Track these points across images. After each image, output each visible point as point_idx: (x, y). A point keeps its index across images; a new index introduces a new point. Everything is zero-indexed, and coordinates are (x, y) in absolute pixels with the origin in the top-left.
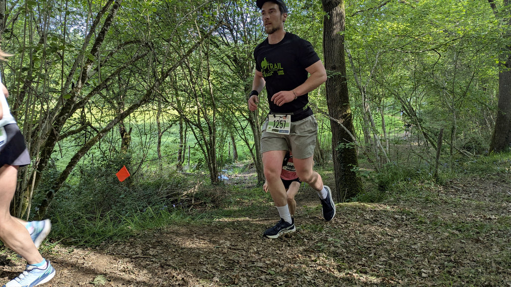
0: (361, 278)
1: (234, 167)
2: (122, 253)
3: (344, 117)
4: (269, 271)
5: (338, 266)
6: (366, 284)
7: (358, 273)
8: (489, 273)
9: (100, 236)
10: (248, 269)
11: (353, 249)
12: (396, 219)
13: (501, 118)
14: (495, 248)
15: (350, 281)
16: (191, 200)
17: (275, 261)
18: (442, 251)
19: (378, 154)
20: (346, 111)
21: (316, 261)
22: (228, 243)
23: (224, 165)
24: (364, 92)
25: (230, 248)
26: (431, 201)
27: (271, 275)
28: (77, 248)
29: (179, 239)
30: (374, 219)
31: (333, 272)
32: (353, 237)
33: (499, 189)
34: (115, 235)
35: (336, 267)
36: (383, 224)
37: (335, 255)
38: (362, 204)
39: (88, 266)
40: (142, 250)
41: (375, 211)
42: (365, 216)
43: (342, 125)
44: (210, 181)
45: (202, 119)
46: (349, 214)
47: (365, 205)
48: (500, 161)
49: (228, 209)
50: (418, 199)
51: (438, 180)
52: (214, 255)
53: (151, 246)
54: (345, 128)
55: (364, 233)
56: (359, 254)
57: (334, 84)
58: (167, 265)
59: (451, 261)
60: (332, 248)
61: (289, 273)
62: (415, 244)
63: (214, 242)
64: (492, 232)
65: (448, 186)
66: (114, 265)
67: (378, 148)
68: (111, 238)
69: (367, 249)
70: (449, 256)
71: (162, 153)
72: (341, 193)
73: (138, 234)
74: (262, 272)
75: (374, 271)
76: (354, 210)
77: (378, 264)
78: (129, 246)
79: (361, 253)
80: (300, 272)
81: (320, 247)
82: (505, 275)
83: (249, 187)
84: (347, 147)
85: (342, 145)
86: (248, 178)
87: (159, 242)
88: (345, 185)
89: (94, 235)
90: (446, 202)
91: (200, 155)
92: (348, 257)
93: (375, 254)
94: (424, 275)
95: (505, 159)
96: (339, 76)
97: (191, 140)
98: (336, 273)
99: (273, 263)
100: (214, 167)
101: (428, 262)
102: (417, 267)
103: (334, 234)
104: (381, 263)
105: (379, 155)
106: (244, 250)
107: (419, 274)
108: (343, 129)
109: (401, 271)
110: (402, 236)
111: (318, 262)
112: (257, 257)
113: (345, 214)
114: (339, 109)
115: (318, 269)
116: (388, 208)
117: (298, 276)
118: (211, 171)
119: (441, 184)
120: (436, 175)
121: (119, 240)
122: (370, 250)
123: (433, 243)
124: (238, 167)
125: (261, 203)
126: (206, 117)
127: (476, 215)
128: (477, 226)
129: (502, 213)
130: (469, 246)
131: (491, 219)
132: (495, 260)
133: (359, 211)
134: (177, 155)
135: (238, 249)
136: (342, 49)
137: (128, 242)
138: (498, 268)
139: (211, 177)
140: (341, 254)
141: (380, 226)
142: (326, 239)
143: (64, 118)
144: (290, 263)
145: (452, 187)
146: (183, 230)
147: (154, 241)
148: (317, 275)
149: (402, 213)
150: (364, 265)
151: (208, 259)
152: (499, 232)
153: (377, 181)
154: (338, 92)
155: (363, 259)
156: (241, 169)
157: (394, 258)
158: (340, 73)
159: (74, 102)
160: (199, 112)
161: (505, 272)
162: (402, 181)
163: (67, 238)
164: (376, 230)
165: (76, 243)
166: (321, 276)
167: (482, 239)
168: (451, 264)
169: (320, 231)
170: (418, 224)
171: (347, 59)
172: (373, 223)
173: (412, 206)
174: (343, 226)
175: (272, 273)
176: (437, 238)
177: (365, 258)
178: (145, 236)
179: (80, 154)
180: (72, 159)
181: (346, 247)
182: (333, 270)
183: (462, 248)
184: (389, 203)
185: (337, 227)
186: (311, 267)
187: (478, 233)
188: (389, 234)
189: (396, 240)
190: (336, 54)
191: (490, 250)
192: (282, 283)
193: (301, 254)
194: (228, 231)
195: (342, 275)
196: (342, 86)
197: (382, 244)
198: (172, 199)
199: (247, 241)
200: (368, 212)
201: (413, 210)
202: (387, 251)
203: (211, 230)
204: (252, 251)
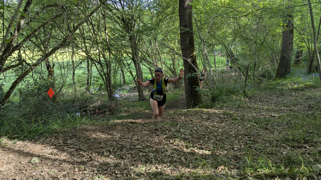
0: (200, 152)
1: (124, 89)
2: (50, 143)
3: (192, 57)
4: (145, 150)
5: (186, 146)
6: (202, 155)
7: (198, 149)
8: (272, 147)
9: (34, 133)
10: (132, 150)
11: (195, 136)
12: (221, 118)
13: (283, 59)
14: (276, 133)
15: (193, 154)
16: (96, 110)
17: (149, 144)
18: (246, 135)
19: (211, 79)
20: (192, 54)
21: (173, 143)
22: (119, 135)
23: (117, 88)
24: (204, 42)
25: (120, 138)
26: (241, 107)
27: (146, 153)
28: (19, 140)
29: (87, 133)
30: (208, 118)
31: (183, 149)
32: (195, 129)
33: (280, 99)
34: (45, 132)
35: (185, 146)
36: (213, 121)
37: (185, 139)
38: (201, 109)
39: (27, 151)
40: (63, 141)
41: (209, 113)
42: (203, 116)
43: (190, 62)
44: (107, 98)
45: (102, 59)
46: (193, 115)
47: (203, 110)
48: (281, 84)
49: (120, 115)
50: (234, 106)
51: (246, 95)
52: (110, 142)
53: (69, 138)
54: (192, 64)
55: (202, 127)
56: (199, 139)
57: (185, 36)
58: (80, 149)
59: (251, 140)
60: (183, 136)
61: (156, 151)
62: (231, 131)
63: (111, 134)
64: (275, 124)
65: (251, 98)
66: (45, 151)
67: (212, 76)
68: (42, 134)
69: (204, 135)
70: (250, 138)
71: (76, 81)
72: (189, 104)
73: (60, 131)
74: (140, 151)
75: (207, 148)
76: (197, 113)
77: (210, 144)
78: (54, 139)
79: (200, 138)
80: (163, 150)
81: (175, 135)
82: (281, 147)
83: (133, 102)
84: (193, 76)
85: (190, 75)
86: (132, 96)
87: (74, 136)
88: (191, 99)
89: (30, 132)
90: (250, 107)
91: (101, 81)
92: (192, 141)
93: (208, 138)
94: (235, 149)
95: (284, 82)
96: (189, 31)
97: (95, 72)
98: (185, 150)
99: (147, 146)
100: (110, 89)
101: (238, 141)
102: (232, 144)
103: (184, 127)
104: (211, 143)
105: (212, 81)
106: (129, 138)
107: (233, 148)
108: (191, 65)
109: (223, 147)
110: (224, 128)
111: (174, 144)
112: (137, 143)
113: (191, 116)
114: (188, 52)
115: (174, 148)
116: (217, 111)
117: (162, 153)
118: (108, 92)
119: (247, 97)
120: (244, 92)
121: (47, 135)
122: (205, 136)
123: (241, 131)
124: (126, 89)
125: (140, 111)
126: (104, 57)
127: (266, 114)
128: (266, 120)
129: (281, 113)
130: (262, 132)
131: (275, 116)
132: (276, 139)
133: (200, 114)
134: (86, 82)
135: (125, 138)
136: (190, 14)
137: (53, 136)
138: (277, 144)
139: (109, 95)
140: (188, 139)
141: (211, 122)
142: (179, 131)
143: (6, 56)
144: (158, 145)
145: (253, 99)
146: (90, 128)
147: (71, 135)
148: (173, 151)
149: (224, 114)
150: (201, 145)
151: (106, 145)
152: (279, 124)
153: (210, 96)
154: (188, 41)
155: (201, 141)
156: (128, 91)
157: (219, 140)
158: (189, 30)
159: (12, 45)
160: (99, 53)
161: (281, 146)
162: (225, 95)
163: (12, 135)
164: (209, 125)
165: (18, 138)
166: (176, 152)
167: (269, 128)
168: (251, 142)
169: (176, 126)
170: (233, 120)
171: (193, 21)
172: (207, 120)
173: (230, 110)
174: (190, 122)
175: (147, 151)
176: (244, 127)
177: (202, 141)
178: (65, 132)
179: (18, 80)
180: (13, 84)
181: (191, 135)
182: (183, 148)
183: (258, 133)
184: (217, 109)
185: (186, 123)
186: (170, 147)
187: (267, 124)
188: (216, 126)
189: (220, 130)
190: (187, 17)
191: (273, 134)
192: (153, 157)
193: (164, 140)
194: (119, 127)
195: (189, 150)
196: (191, 37)
197: (212, 132)
198: (83, 110)
199: (131, 133)
200: (205, 114)
201: (231, 112)
202: (215, 136)
203: (108, 128)
204: (134, 139)
